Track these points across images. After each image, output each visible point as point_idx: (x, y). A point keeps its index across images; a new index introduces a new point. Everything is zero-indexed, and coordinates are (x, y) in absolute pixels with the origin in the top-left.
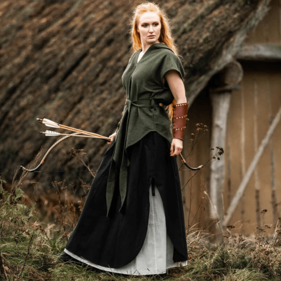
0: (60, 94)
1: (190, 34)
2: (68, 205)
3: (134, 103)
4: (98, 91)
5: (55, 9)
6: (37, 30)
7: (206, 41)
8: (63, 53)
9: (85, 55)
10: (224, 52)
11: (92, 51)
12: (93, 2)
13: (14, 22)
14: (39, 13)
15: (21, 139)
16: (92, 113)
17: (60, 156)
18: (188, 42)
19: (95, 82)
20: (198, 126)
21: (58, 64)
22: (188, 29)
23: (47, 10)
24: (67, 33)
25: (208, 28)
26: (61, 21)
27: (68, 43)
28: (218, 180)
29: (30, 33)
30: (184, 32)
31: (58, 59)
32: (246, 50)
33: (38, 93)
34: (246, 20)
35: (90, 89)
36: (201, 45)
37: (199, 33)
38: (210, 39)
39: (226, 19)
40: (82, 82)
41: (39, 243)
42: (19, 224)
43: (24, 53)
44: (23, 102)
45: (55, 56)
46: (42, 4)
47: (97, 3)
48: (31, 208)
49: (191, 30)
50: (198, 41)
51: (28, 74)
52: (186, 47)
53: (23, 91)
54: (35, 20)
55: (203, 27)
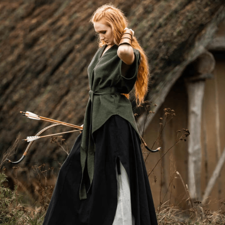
0: (49, 88)
1: (165, 28)
2: (48, 187)
3: (96, 92)
4: (83, 84)
5: (44, 10)
6: (28, 30)
7: (180, 34)
8: (52, 50)
9: (70, 51)
10: (197, 44)
11: (78, 47)
12: (78, 3)
13: (7, 23)
14: (29, 14)
15: (14, 131)
16: (77, 104)
17: (49, 144)
18: (163, 35)
19: (80, 76)
20: (166, 111)
21: (47, 60)
22: (163, 23)
23: (37, 11)
24: (55, 31)
25: (181, 22)
26: (49, 21)
27: (55, 40)
28: (195, 162)
29: (21, 33)
30: (160, 26)
31: (47, 56)
32: (217, 41)
33: (29, 88)
34: (216, 14)
35: (76, 82)
36: (175, 38)
37: (173, 27)
38: (183, 32)
39: (198, 13)
40: (69, 76)
41: (21, 223)
42: (3, 206)
43: (17, 52)
44: (16, 97)
45: (44, 53)
46: (32, 6)
47: (81, 3)
48: (14, 191)
49: (166, 24)
50: (172, 34)
51: (20, 70)
52: (161, 40)
53: (15, 87)
54: (26, 21)
55: (177, 21)
